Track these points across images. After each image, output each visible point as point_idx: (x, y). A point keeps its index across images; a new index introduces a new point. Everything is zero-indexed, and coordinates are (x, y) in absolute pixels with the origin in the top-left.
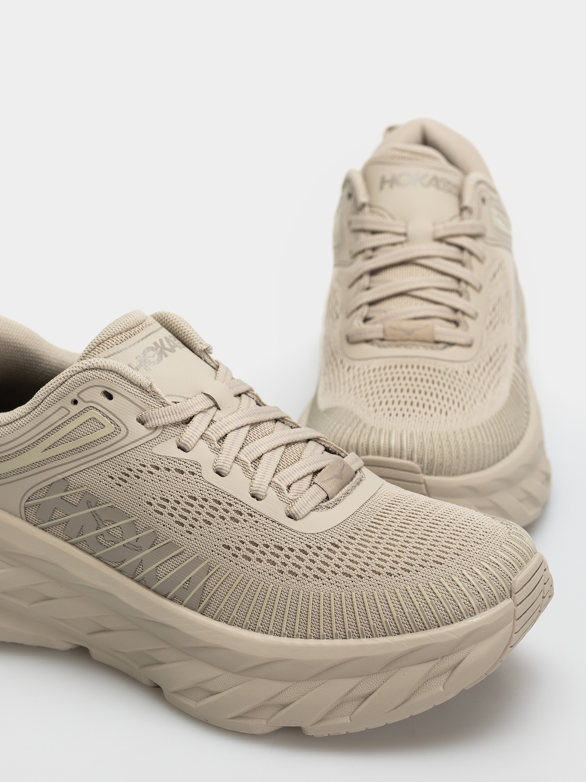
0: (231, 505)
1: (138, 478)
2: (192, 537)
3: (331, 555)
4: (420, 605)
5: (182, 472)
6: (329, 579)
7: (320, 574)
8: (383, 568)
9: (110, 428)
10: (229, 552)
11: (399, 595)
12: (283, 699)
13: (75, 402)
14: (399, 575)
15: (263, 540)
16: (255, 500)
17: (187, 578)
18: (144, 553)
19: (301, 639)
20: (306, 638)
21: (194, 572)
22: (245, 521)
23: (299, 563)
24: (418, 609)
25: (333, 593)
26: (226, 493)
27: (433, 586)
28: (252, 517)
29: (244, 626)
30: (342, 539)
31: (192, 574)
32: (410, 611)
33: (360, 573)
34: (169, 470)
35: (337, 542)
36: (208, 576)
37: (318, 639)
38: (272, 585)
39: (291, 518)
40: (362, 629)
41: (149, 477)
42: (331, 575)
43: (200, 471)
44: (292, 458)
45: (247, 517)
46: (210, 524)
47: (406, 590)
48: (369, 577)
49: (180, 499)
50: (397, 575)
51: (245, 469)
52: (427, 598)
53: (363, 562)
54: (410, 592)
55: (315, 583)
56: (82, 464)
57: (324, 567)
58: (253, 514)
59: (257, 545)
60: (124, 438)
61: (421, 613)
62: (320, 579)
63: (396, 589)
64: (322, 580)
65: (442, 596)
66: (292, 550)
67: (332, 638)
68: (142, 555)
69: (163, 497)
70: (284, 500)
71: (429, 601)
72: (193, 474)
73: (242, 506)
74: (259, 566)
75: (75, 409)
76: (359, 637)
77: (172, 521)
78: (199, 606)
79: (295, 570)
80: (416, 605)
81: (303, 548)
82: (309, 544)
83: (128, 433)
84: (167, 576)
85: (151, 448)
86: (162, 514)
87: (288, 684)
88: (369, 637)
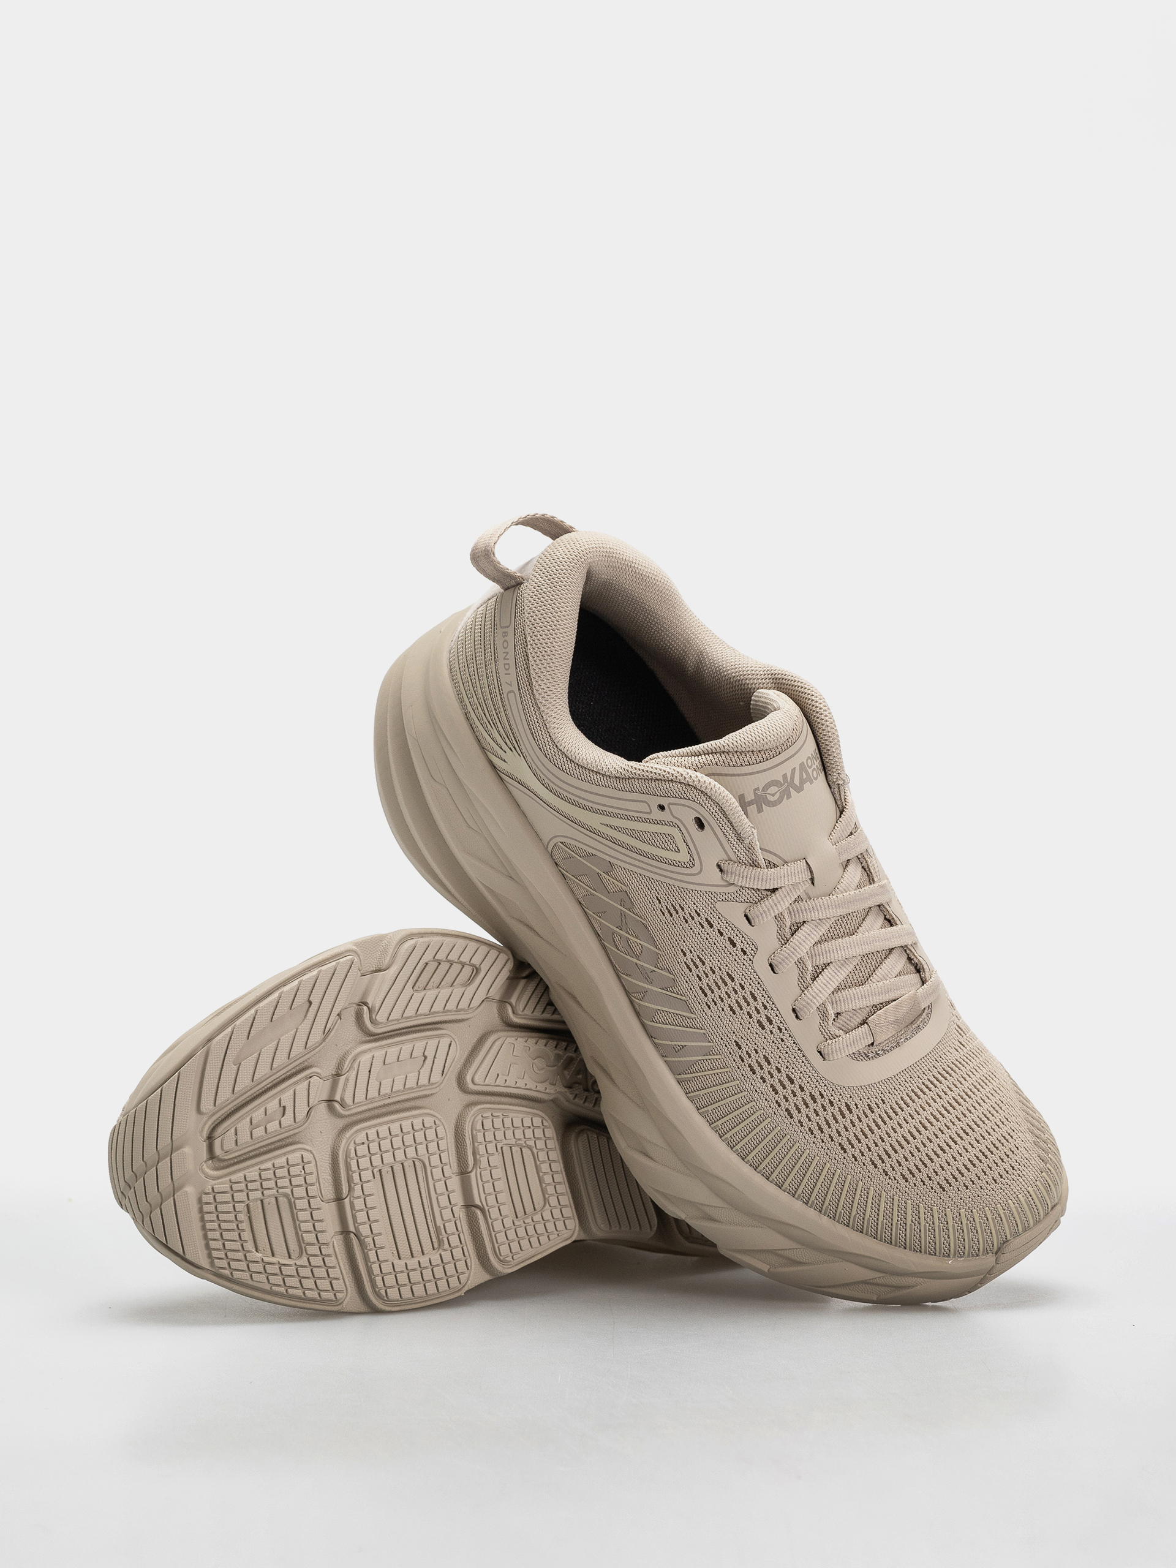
0: (765, 1008)
1: (687, 922)
2: (709, 1012)
3: (839, 1117)
4: (898, 1220)
5: (734, 945)
6: (823, 1142)
7: (816, 1131)
8: (883, 1162)
9: (683, 856)
10: (738, 1052)
11: (883, 1199)
12: (711, 1212)
13: (662, 808)
14: (895, 1179)
15: (779, 1063)
16: (793, 1015)
17: (683, 1044)
18: (653, 988)
19: (762, 1176)
20: (767, 1179)
21: (692, 1044)
22: (771, 1032)
23: (802, 1107)
24: (894, 1224)
25: (818, 1158)
26: (767, 993)
27: (922, 1210)
28: (781, 1032)
29: (712, 1126)
30: (859, 1104)
31: (689, 1044)
32: (885, 1221)
33: (857, 1154)
34: (721, 934)
35: (853, 1106)
36: (704, 1058)
37: (779, 1187)
38: (763, 1111)
39: (821, 1054)
40: (827, 1207)
41: (697, 929)
42: (827, 1139)
43: (753, 954)
44: (861, 975)
45: (775, 1030)
46: (734, 1013)
47: (893, 1199)
48: (864, 1163)
49: (717, 970)
50: (892, 1178)
51: (801, 975)
52: (909, 1218)
53: (867, 1145)
54: (896, 1203)
55: (806, 1137)
56: (636, 866)
57: (825, 1127)
58: (784, 1030)
59: (769, 1063)
60: (694, 875)
61: (894, 1229)
62: (813, 1136)
63: (883, 1192)
64: (815, 1137)
65: (925, 1225)
66: (802, 1089)
67: (794, 1196)
68: (649, 987)
69: (701, 957)
70: (824, 1033)
71: (909, 1222)
72: (745, 953)
73: (777, 1016)
74: (759, 1084)
75: (658, 814)
76: (820, 1211)
77: (696, 984)
78: (680, 1074)
79: (794, 1112)
80: (894, 1220)
81: (814, 1094)
82: (823, 1093)
83: (700, 872)
84: (664, 1026)
85: (716, 901)
86: (691, 971)
87: (726, 1206)
88: (831, 1218)
